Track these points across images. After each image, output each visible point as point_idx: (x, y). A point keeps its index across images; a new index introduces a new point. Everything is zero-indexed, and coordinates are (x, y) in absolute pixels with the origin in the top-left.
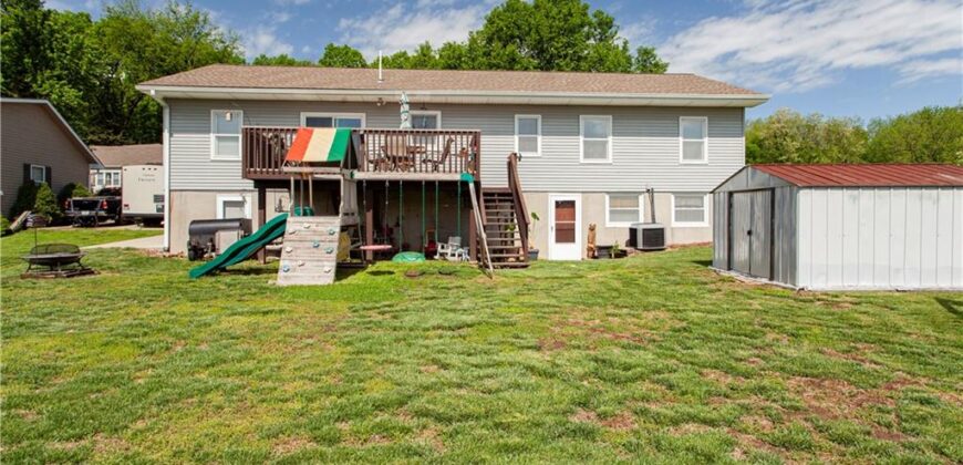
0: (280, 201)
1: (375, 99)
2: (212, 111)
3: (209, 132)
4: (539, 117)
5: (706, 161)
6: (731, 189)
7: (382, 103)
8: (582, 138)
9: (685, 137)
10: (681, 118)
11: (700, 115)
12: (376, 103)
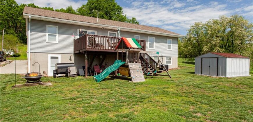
0: (71, 57)
1: (101, 27)
2: (47, 25)
3: (46, 32)
4: (140, 36)
5: (172, 50)
6: (202, 57)
7: (103, 28)
8: (149, 42)
9: (168, 44)
10: (167, 39)
11: (170, 39)
12: (102, 28)
